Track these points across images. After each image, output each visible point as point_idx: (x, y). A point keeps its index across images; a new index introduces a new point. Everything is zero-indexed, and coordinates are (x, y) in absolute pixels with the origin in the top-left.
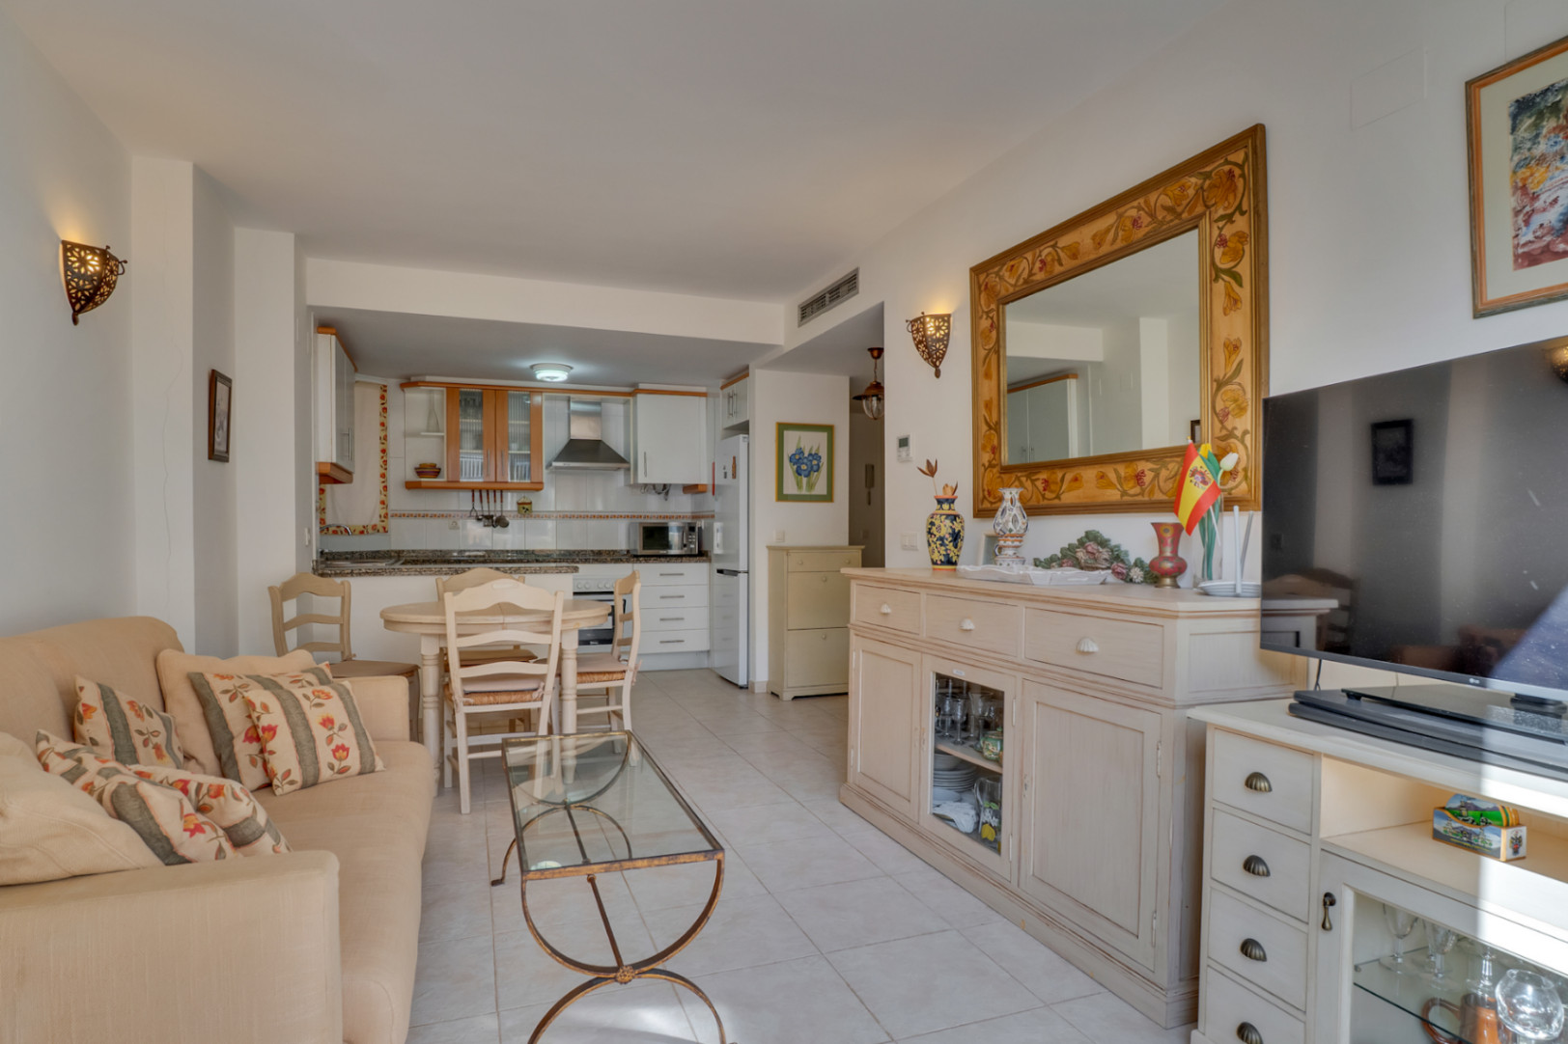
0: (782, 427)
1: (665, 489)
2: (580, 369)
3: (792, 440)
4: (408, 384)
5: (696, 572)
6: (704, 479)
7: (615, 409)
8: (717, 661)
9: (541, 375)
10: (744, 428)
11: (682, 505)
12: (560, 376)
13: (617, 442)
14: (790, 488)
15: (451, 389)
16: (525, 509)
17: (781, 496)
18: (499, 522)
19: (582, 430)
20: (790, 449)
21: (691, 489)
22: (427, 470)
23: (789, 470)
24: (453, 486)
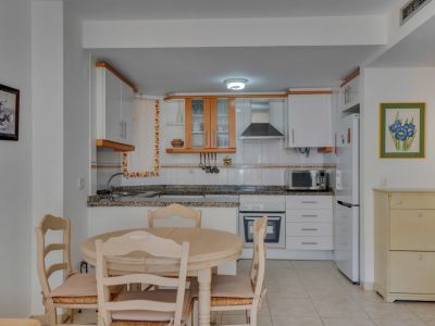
0: (384, 107)
1: (307, 150)
2: (252, 81)
3: (392, 116)
4: (168, 98)
5: (325, 201)
6: (330, 144)
7: (277, 105)
8: (338, 257)
9: (230, 86)
10: (356, 109)
11: (318, 160)
12: (242, 86)
13: (277, 124)
14: (390, 147)
15: (187, 98)
16: (227, 163)
17: (383, 154)
18: (214, 170)
19: (259, 119)
20: (390, 121)
21: (322, 150)
22: (178, 143)
23: (389, 135)
24: (189, 151)
